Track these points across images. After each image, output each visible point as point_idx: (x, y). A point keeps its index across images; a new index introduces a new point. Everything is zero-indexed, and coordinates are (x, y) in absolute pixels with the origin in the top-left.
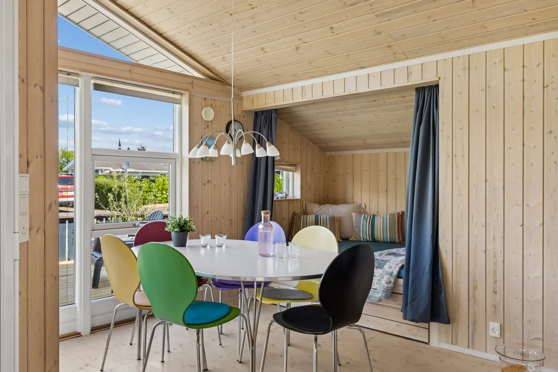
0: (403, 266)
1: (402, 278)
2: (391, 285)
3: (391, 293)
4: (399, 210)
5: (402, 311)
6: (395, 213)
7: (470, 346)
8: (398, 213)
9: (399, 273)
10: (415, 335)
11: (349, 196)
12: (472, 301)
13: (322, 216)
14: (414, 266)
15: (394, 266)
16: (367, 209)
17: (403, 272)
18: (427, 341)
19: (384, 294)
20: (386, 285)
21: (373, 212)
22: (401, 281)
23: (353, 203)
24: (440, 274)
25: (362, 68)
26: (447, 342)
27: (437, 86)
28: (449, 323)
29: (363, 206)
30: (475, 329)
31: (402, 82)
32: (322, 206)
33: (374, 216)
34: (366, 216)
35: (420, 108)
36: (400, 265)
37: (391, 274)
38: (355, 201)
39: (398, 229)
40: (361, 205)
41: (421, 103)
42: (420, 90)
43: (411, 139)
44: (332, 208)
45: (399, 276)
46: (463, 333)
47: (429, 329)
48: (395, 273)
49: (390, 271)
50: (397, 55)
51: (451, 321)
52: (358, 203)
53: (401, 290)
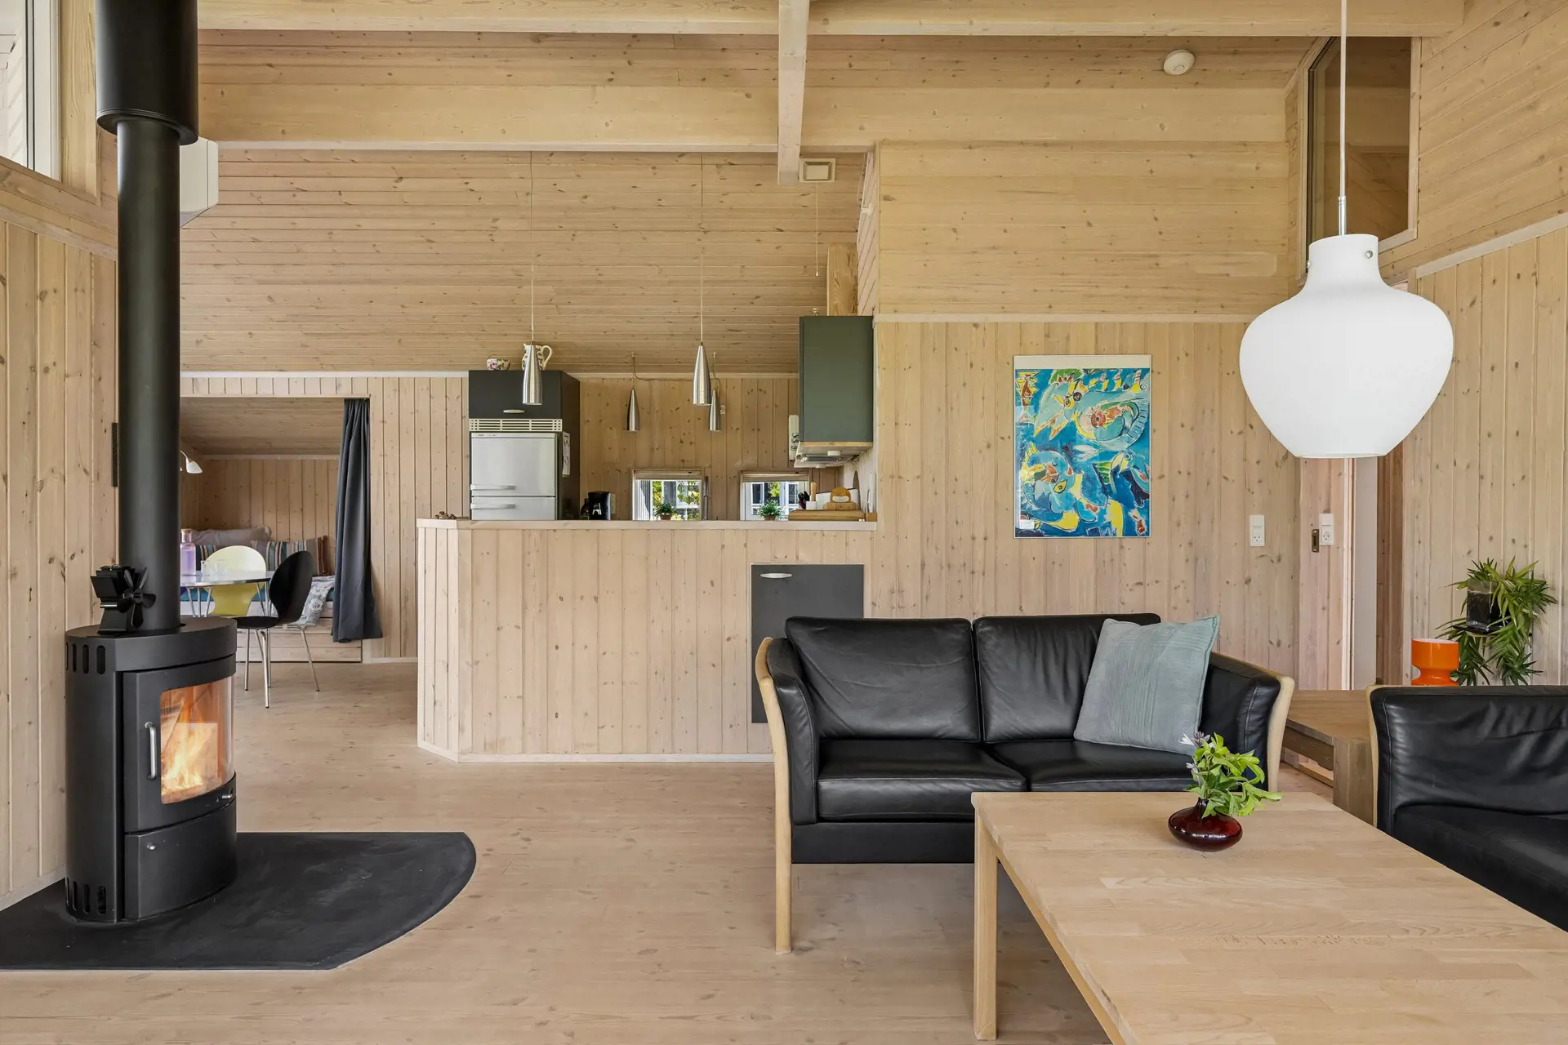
0: (332, 589)
1: (331, 601)
2: (320, 608)
3: (320, 618)
4: (320, 535)
5: (332, 634)
6: (314, 540)
7: (402, 654)
8: (319, 539)
9: (328, 595)
10: (347, 657)
11: (244, 518)
12: (403, 613)
13: (205, 546)
14: (344, 587)
15: (322, 589)
16: (274, 536)
17: (333, 595)
18: (360, 660)
19: (311, 619)
20: (313, 609)
21: (282, 538)
22: (331, 604)
23: (250, 527)
24: (373, 590)
25: (281, 370)
26: (380, 656)
27: (368, 400)
28: (381, 636)
29: (267, 531)
30: (406, 637)
31: (329, 392)
32: (203, 532)
33: (285, 544)
34: (273, 543)
35: (349, 420)
36: (329, 588)
37: (319, 597)
38: (254, 523)
39: (320, 559)
40: (263, 530)
41: (351, 415)
42: (349, 402)
43: (340, 444)
44: (219, 535)
45: (328, 599)
46: (395, 644)
47: (361, 647)
48: (324, 595)
49: (318, 594)
50: (323, 366)
51: (384, 635)
52: (259, 527)
53: (330, 613)
